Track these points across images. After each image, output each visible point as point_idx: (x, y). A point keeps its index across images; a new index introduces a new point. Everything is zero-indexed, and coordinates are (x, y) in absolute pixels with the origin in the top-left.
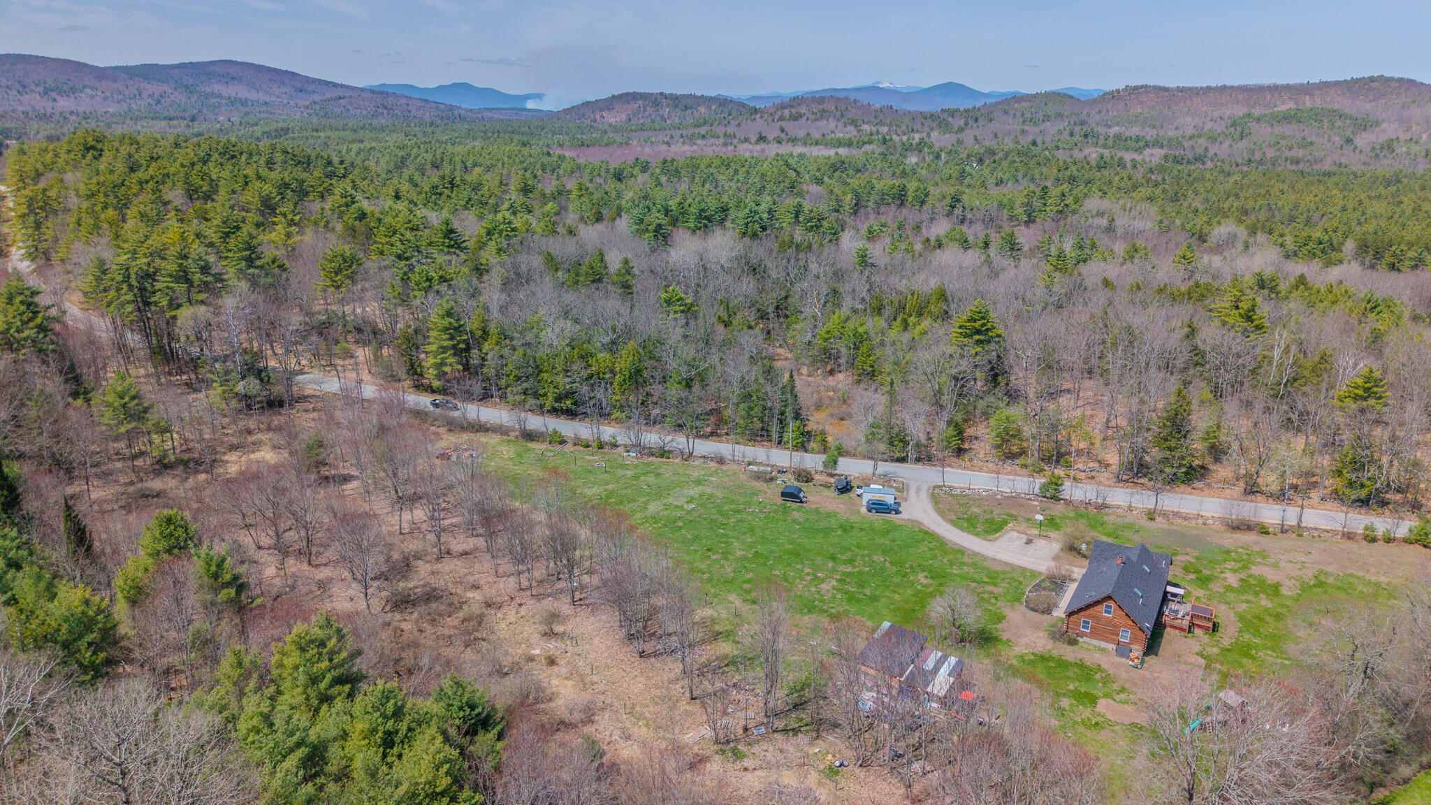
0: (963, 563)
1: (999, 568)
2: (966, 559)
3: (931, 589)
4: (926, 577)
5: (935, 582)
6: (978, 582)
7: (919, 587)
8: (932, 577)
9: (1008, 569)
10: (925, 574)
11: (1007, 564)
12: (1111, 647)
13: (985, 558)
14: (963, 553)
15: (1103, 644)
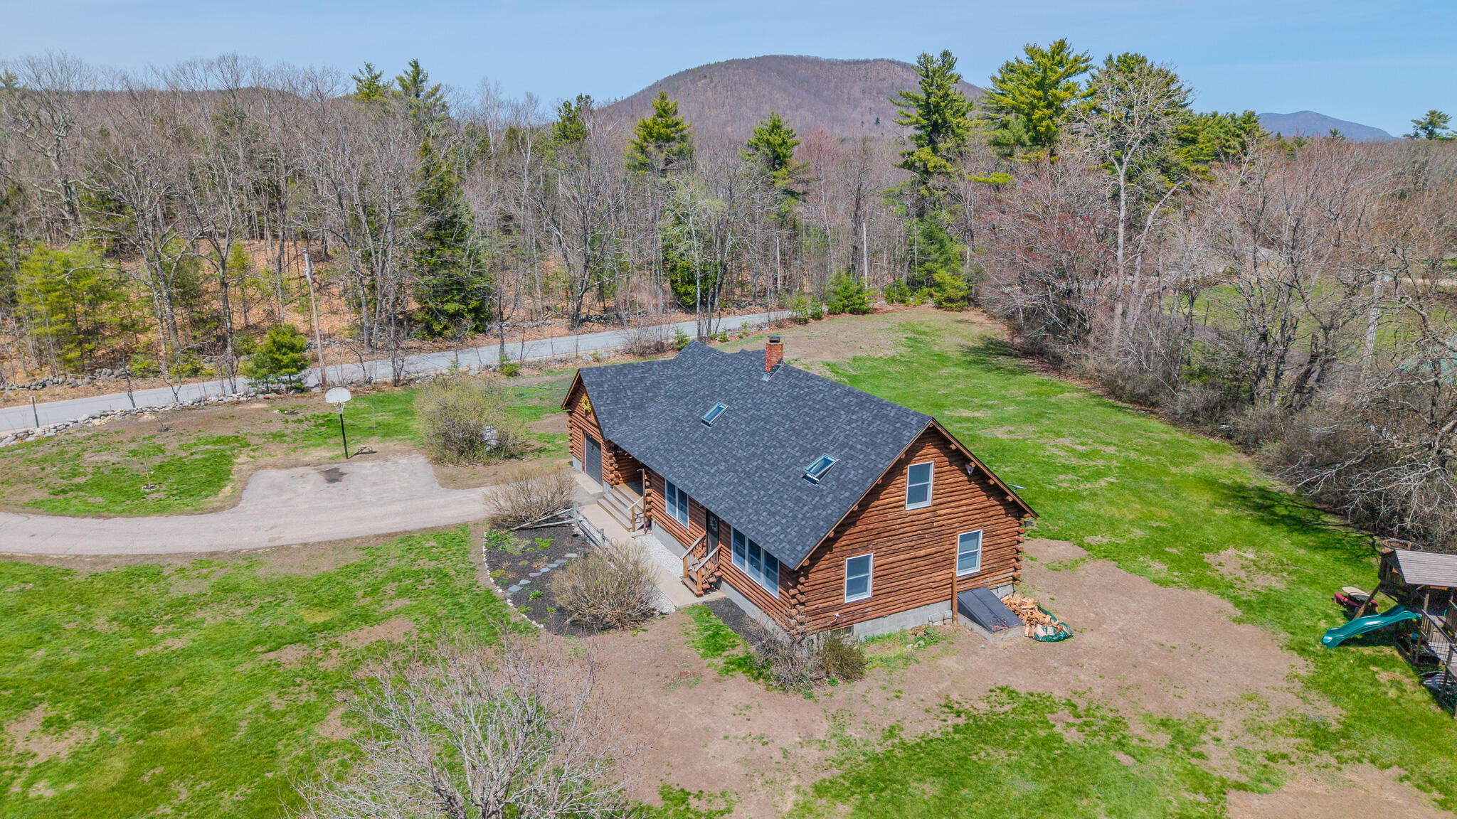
0: (182, 604)
1: (326, 566)
2: (180, 588)
3: (117, 765)
4: (55, 725)
5: (117, 726)
6: (297, 639)
7: (44, 790)
8: (86, 714)
9: (354, 558)
10: (42, 712)
11: (334, 545)
12: (938, 613)
13: (251, 558)
14: (154, 575)
15: (912, 619)
